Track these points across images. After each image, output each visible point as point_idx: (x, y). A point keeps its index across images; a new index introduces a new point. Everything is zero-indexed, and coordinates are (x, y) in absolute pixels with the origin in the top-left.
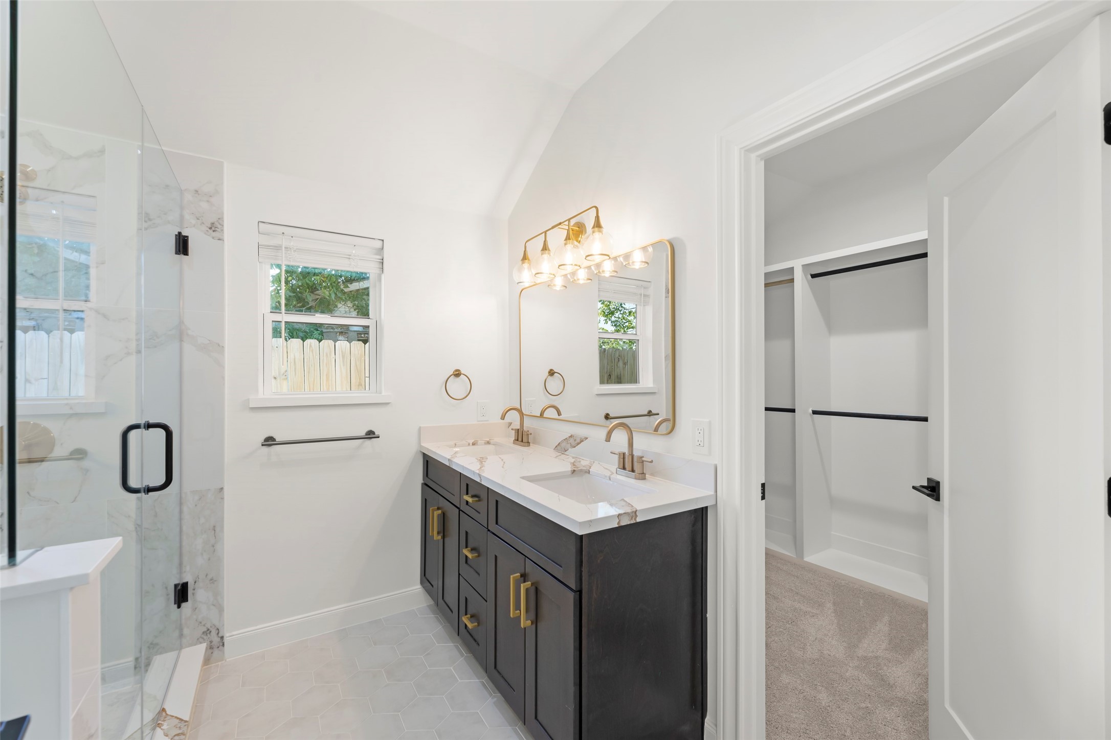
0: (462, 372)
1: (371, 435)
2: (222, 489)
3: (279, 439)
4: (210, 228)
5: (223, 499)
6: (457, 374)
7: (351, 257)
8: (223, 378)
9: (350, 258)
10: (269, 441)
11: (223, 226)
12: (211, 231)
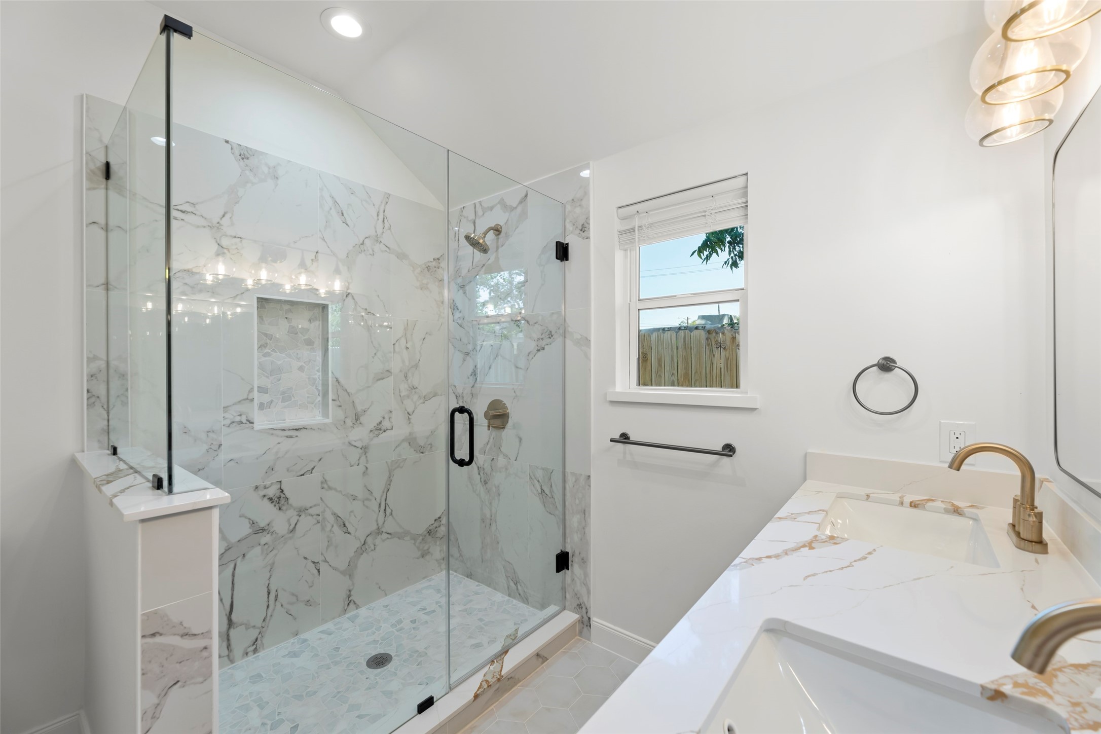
0: (898, 364)
1: (729, 450)
2: (589, 476)
3: (633, 438)
4: (581, 230)
5: (590, 486)
6: (886, 365)
7: (706, 214)
8: (590, 370)
9: (705, 216)
10: (624, 438)
11: (589, 224)
12: (582, 233)
